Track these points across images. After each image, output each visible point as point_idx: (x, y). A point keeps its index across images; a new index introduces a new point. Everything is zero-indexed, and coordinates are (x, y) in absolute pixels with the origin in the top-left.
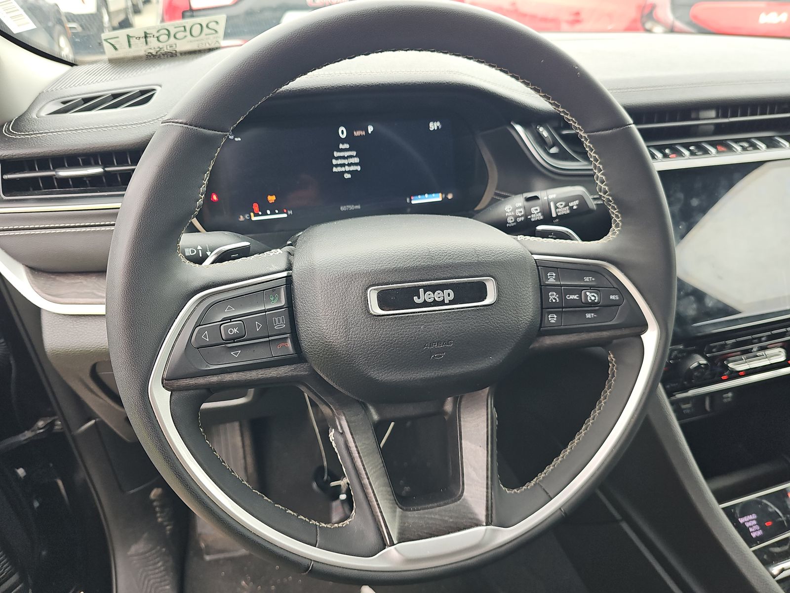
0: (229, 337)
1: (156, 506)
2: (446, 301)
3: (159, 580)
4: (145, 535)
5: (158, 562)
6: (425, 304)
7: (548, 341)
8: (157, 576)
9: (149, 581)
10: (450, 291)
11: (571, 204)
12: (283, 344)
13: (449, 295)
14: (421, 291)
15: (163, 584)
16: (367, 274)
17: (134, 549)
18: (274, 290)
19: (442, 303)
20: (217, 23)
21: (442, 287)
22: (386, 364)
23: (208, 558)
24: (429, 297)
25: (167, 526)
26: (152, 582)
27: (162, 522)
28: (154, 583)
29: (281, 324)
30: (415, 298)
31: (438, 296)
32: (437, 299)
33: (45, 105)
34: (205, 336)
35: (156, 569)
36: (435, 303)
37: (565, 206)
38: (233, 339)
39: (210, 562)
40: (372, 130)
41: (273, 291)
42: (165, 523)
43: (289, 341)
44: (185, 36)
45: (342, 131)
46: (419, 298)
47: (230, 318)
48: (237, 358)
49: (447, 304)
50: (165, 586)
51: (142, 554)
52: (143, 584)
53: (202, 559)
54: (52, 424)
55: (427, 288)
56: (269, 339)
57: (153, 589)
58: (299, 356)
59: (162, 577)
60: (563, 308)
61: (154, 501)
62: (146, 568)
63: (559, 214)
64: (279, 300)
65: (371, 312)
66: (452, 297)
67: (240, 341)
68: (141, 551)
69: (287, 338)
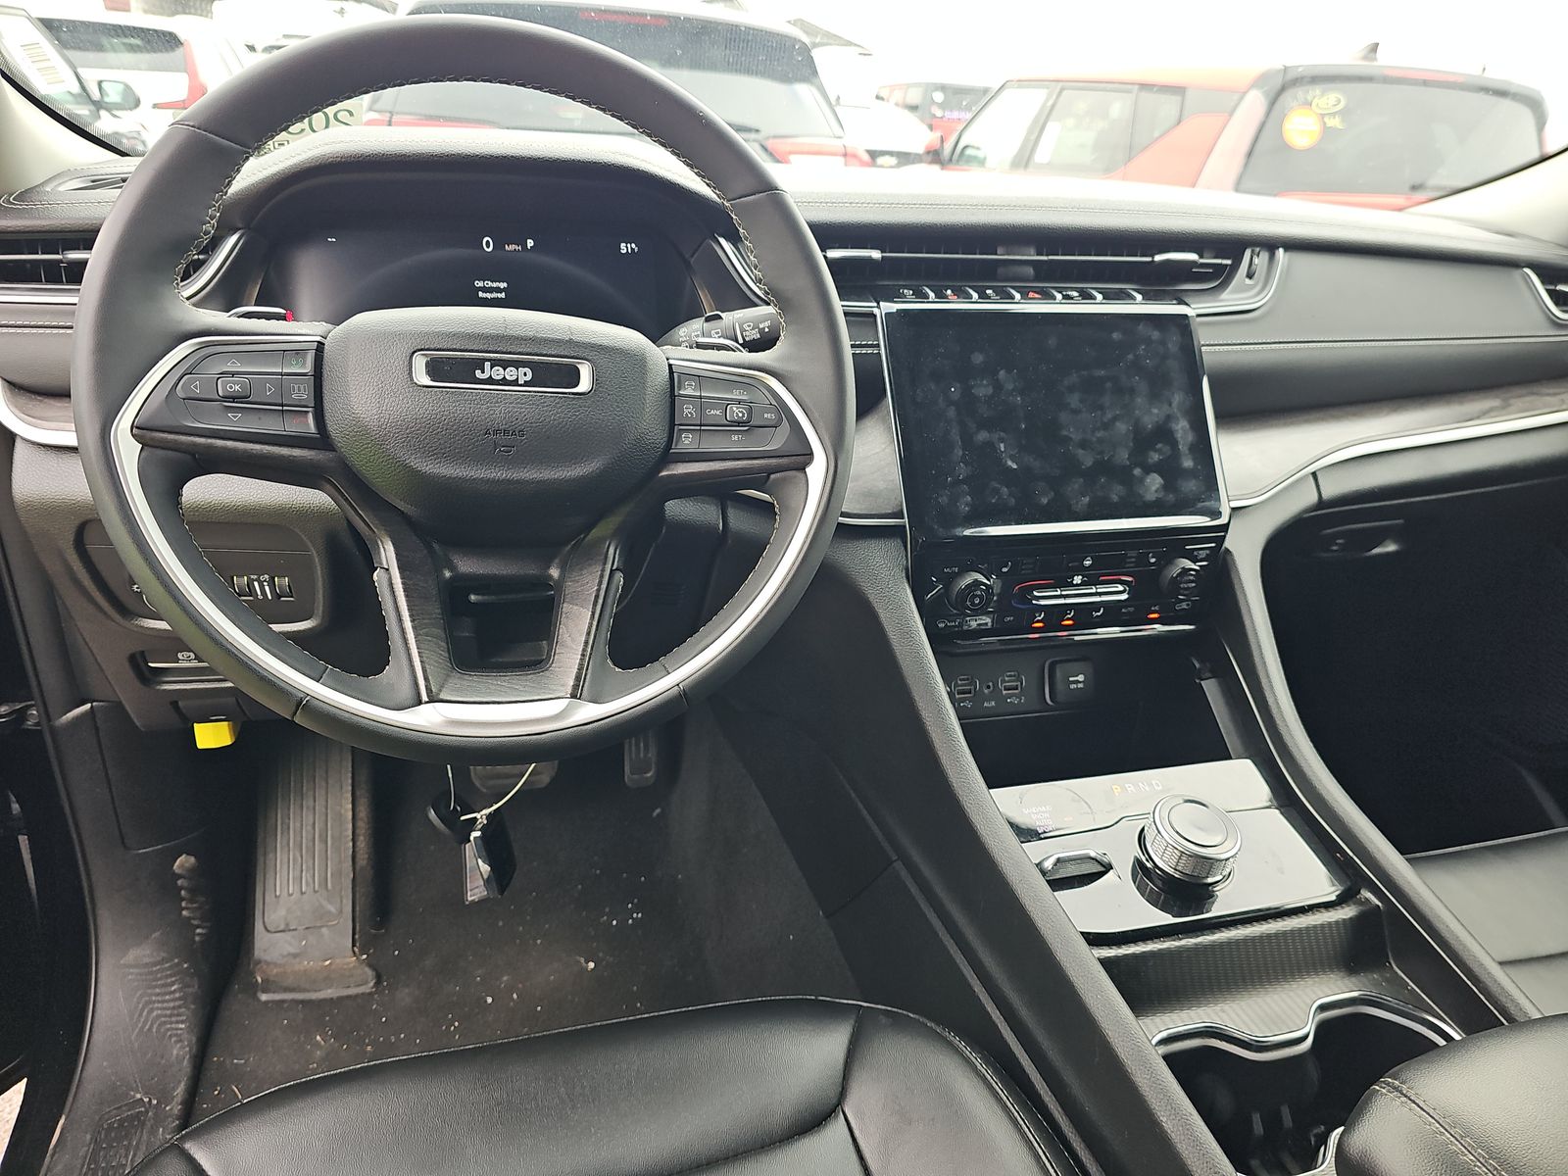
0: (227, 394)
1: (181, 888)
2: (521, 382)
3: (168, 1012)
4: (156, 935)
5: (173, 984)
6: (490, 381)
7: (681, 469)
8: (165, 1005)
9: (152, 1010)
10: (527, 370)
11: (761, 326)
12: (302, 419)
13: (525, 374)
14: (487, 365)
15: (174, 1019)
16: (413, 335)
17: (133, 955)
18: (299, 353)
19: (515, 383)
20: (351, 114)
21: (517, 364)
22: (433, 451)
23: (264, 997)
24: (498, 373)
25: (198, 927)
26: (155, 1013)
27: (189, 919)
28: (158, 1017)
29: (303, 393)
30: (478, 373)
31: (510, 373)
32: (508, 377)
33: (66, 181)
34: (196, 387)
35: (166, 994)
36: (504, 382)
37: (753, 329)
38: (233, 398)
39: (267, 1002)
40: (532, 244)
41: (297, 354)
42: (195, 922)
43: (310, 415)
44: (303, 130)
45: (488, 243)
46: (483, 372)
47: (233, 374)
48: (235, 422)
49: (521, 385)
50: (177, 1022)
51: (146, 965)
52: (140, 1015)
53: (255, 996)
54: (21, 715)
55: (495, 363)
56: (283, 409)
57: (155, 1026)
58: (322, 439)
59: (174, 1008)
60: (701, 426)
61: (180, 876)
62: (149, 991)
63: (747, 339)
64: (304, 365)
65: (415, 380)
66: (529, 377)
67: (242, 403)
68: (147, 960)
69: (308, 412)
